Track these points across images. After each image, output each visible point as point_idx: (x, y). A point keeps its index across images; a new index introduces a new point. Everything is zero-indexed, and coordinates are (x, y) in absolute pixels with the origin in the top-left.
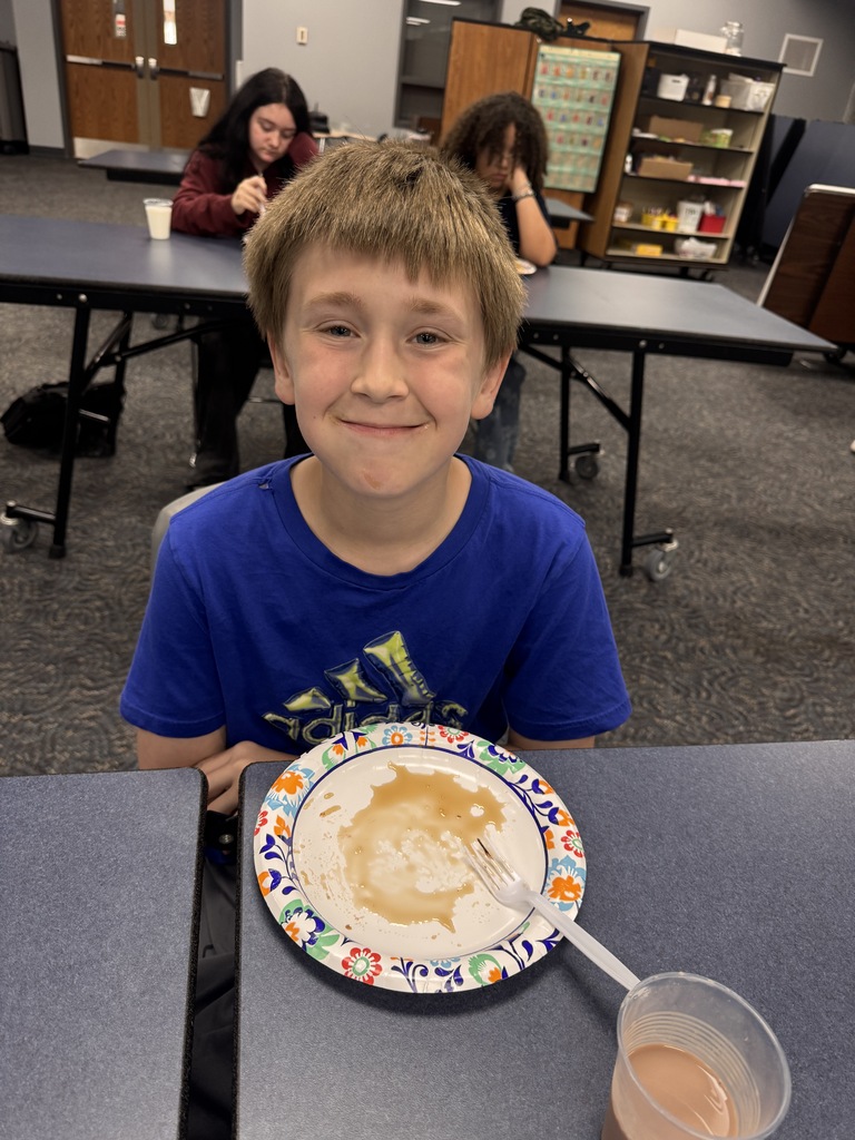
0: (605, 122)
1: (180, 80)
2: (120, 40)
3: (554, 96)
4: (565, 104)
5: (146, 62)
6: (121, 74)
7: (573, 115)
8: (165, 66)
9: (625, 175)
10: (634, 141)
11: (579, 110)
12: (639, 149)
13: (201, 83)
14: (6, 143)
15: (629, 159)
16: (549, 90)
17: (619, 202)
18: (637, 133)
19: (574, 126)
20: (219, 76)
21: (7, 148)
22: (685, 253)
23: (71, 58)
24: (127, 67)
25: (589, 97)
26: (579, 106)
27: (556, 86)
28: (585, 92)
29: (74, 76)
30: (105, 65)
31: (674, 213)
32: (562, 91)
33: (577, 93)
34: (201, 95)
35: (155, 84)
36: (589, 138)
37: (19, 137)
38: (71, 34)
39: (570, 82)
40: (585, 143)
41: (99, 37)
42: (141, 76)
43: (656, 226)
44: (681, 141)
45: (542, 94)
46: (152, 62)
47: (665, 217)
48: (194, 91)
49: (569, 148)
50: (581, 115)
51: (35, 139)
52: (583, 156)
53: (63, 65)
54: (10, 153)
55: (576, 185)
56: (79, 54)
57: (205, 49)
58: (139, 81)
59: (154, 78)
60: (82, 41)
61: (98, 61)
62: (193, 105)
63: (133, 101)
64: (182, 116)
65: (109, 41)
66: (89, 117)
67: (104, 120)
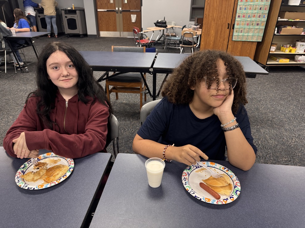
0: (266, 16)
1: (128, 13)
2: (112, 3)
3: (245, 9)
4: (250, 11)
5: (119, 9)
6: (112, 13)
7: (253, 15)
8: (124, 10)
9: (274, 35)
10: (278, 22)
11: (255, 13)
12: (280, 25)
13: (133, 13)
14: (81, 35)
15: (276, 29)
16: (244, 7)
17: (272, 44)
18: (280, 19)
19: (253, 19)
20: (139, 11)
21: (81, 36)
22: (299, 61)
23: (99, 10)
24: (114, 11)
25: (259, 8)
26: (256, 11)
27: (246, 5)
28: (258, 6)
29: (99, 15)
30: (107, 11)
31: (294, 46)
32: (249, 7)
33: (255, 7)
34: (134, 17)
35: (121, 15)
36: (259, 23)
37: (85, 33)
38: (99, 3)
39: (251, 3)
40: (258, 24)
41: (106, 4)
42: (117, 13)
43: (287, 52)
44: (298, 20)
45: (240, 9)
46: (120, 9)
47: (291, 48)
48: (132, 15)
49: (251, 27)
50: (256, 15)
51: (89, 33)
52: (257, 29)
53: (96, 12)
54: (82, 37)
55: (254, 40)
56: (101, 9)
57: (135, 3)
58: (117, 14)
59: (121, 13)
60: (102, 5)
61: (106, 10)
62: (132, 19)
63: (115, 20)
64: (129, 22)
65: (109, 4)
66: (104, 25)
67: (108, 26)
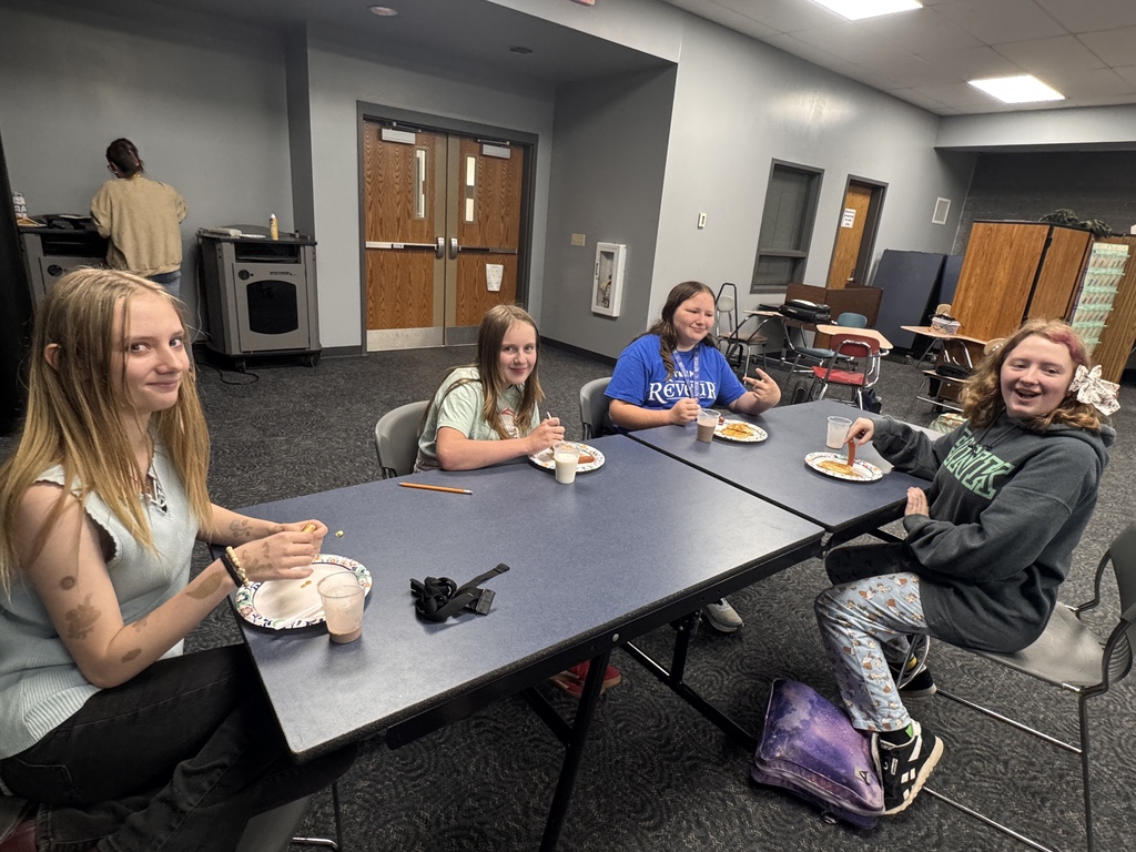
1: (478, 257)
2: (421, 221)
5: (448, 242)
6: (418, 256)
8: (464, 246)
13: (496, 258)
14: (313, 353)
20: (515, 250)
23: (369, 244)
24: (430, 249)
30: (408, 249)
34: (496, 272)
35: (452, 264)
38: (370, 217)
41: (398, 219)
42: (440, 257)
46: (454, 242)
48: (489, 266)
53: (363, 249)
56: (379, 239)
57: (502, 226)
58: (436, 261)
59: (452, 258)
60: (381, 224)
61: (399, 245)
62: (488, 280)
63: (429, 283)
64: (476, 292)
65: (409, 222)
66: (383, 306)
67: (398, 307)
